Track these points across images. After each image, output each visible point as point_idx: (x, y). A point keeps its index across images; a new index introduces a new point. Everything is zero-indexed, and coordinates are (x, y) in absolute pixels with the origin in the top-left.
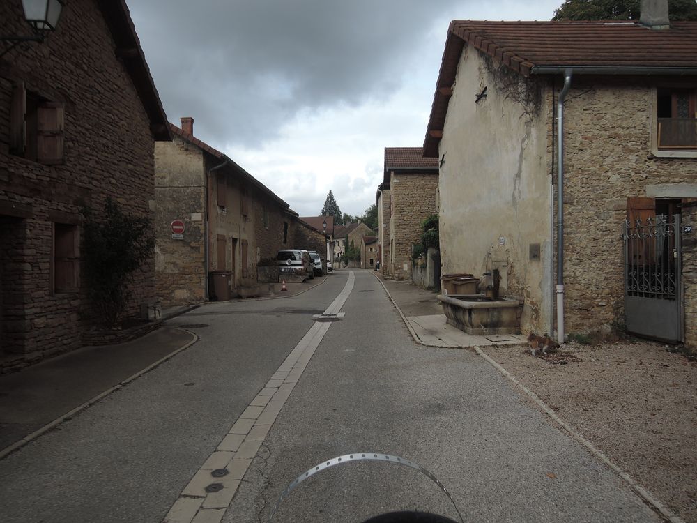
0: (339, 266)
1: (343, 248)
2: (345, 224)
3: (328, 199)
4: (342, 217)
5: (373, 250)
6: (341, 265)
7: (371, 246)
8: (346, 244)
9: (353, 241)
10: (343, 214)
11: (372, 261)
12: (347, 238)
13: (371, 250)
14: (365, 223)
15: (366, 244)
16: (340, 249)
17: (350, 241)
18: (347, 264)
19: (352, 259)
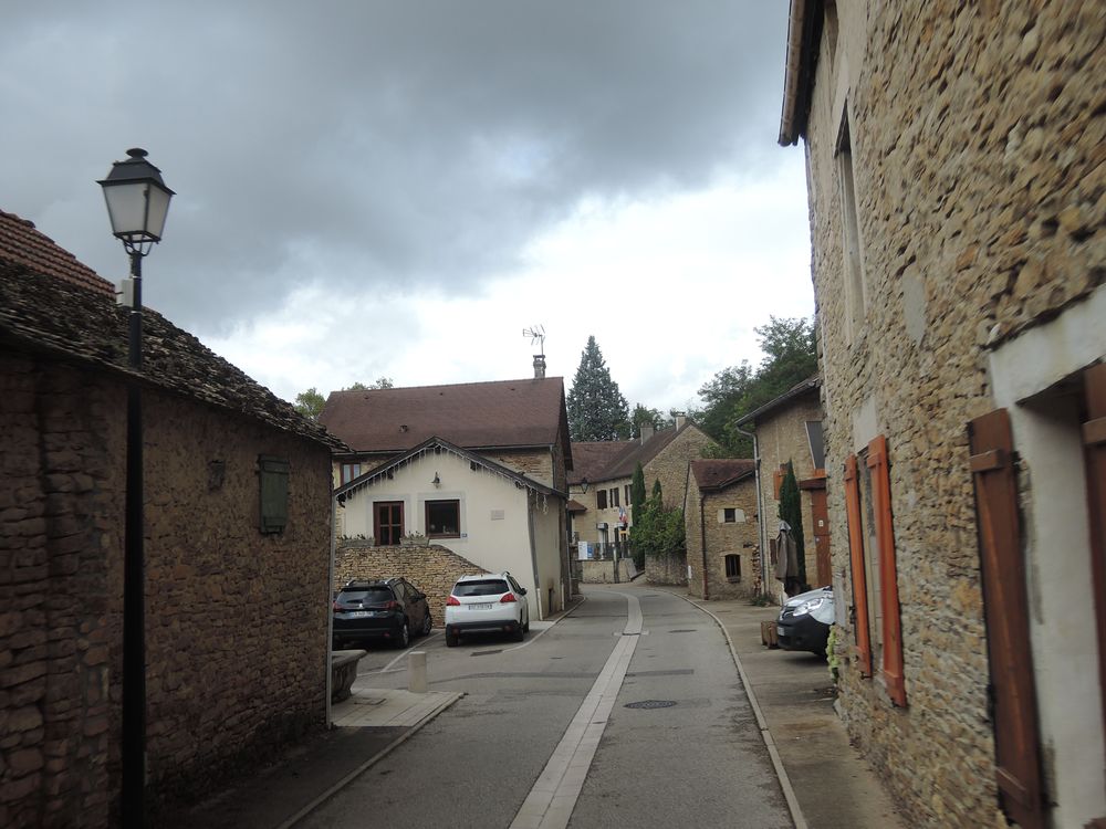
0: (616, 572)
1: (627, 510)
2: (637, 436)
3: (584, 363)
4: (630, 415)
5: (740, 515)
6: (622, 570)
7: (730, 500)
8: (637, 495)
9: (658, 484)
10: (632, 407)
11: (733, 563)
12: (640, 476)
13: (730, 514)
14: (700, 427)
15: (708, 491)
16: (617, 517)
17: (649, 484)
18: (640, 565)
19: (655, 549)
